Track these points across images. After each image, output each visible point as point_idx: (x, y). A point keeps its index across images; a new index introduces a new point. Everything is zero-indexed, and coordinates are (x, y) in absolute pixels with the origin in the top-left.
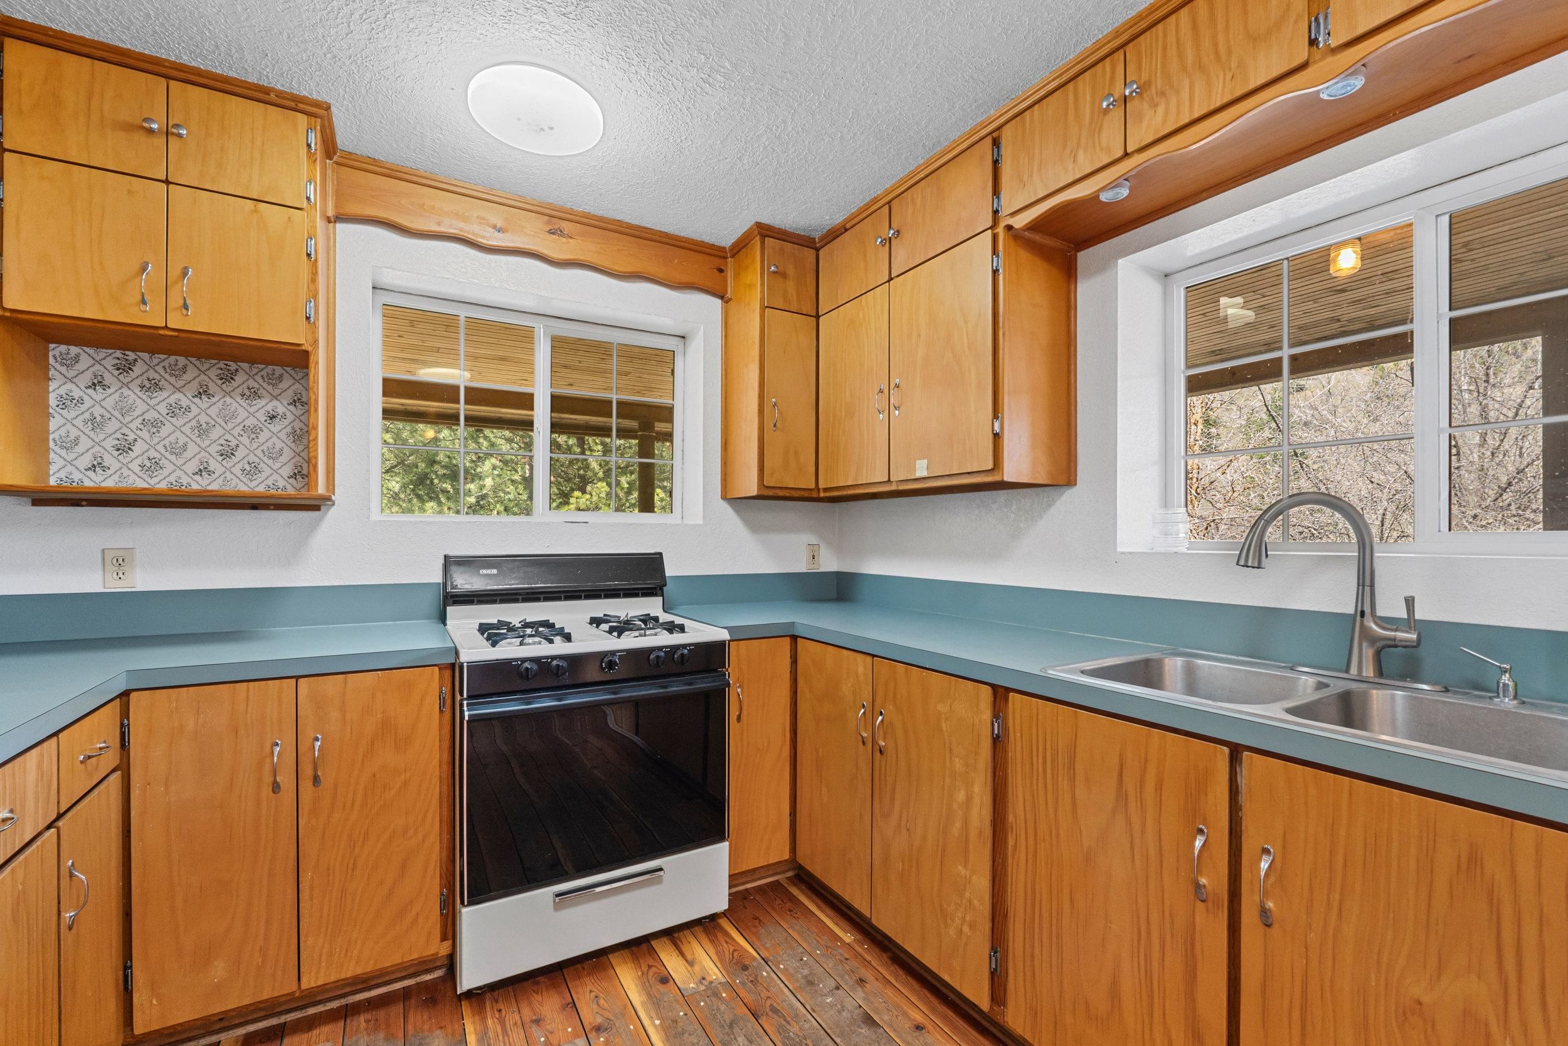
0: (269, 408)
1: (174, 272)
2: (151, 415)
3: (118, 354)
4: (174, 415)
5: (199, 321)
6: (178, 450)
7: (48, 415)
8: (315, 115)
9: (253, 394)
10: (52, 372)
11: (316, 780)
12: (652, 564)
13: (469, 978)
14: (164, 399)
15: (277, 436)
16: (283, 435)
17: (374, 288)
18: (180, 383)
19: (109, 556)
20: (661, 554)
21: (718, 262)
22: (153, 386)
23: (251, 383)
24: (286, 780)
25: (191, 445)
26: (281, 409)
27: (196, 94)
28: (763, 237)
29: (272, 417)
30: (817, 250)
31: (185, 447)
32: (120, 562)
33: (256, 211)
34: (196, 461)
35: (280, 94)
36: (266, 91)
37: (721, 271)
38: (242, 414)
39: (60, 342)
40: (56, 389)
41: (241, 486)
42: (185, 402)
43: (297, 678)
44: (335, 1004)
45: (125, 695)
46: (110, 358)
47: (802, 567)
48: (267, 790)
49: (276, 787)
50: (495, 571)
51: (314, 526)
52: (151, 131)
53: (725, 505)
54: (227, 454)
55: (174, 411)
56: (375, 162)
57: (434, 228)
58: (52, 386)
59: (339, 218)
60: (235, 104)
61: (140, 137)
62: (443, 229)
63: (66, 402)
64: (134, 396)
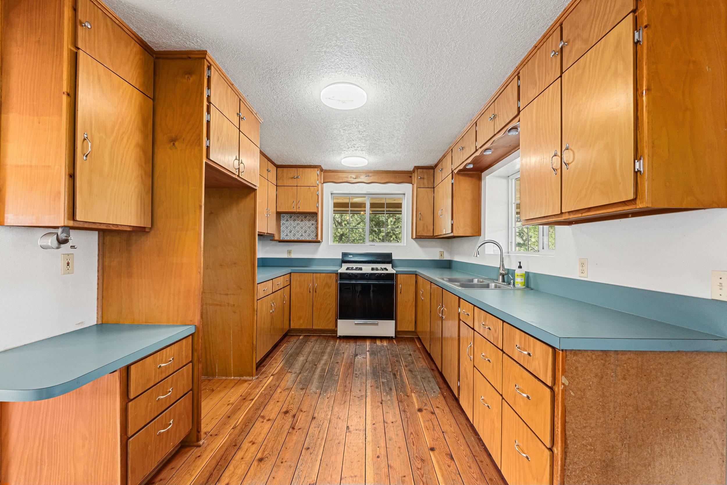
0: (312, 223)
1: (298, 202)
2: (294, 225)
3: (290, 215)
4: (297, 225)
5: (301, 210)
6: (298, 232)
7: (281, 227)
8: (318, 168)
9: (309, 220)
10: (281, 219)
11: (316, 292)
12: (390, 255)
13: (339, 333)
14: (297, 222)
15: (313, 228)
16: (314, 228)
17: (331, 194)
18: (298, 219)
19: (288, 251)
20: (391, 253)
21: (410, 175)
22: (295, 220)
23: (309, 218)
24: (311, 291)
25: (300, 231)
26: (314, 223)
27: (301, 169)
28: (417, 169)
29: (312, 224)
30: (434, 169)
31: (299, 231)
32: (289, 252)
33: (309, 188)
34: (301, 234)
35: (313, 166)
36: (311, 166)
37: (411, 177)
38: (308, 224)
39: (282, 214)
40: (282, 222)
41: (308, 239)
42: (299, 223)
43: (313, 273)
44: (318, 335)
45: (290, 273)
46: (289, 216)
47: (437, 258)
48: (309, 292)
49: (310, 292)
50: (352, 256)
51: (319, 245)
52: (295, 178)
53: (413, 240)
54: (305, 232)
55: (298, 224)
56: (330, 170)
57: (341, 181)
58: (281, 221)
59: (324, 183)
60: (307, 170)
61: (293, 179)
62: (343, 181)
63: (283, 224)
64: (292, 222)
